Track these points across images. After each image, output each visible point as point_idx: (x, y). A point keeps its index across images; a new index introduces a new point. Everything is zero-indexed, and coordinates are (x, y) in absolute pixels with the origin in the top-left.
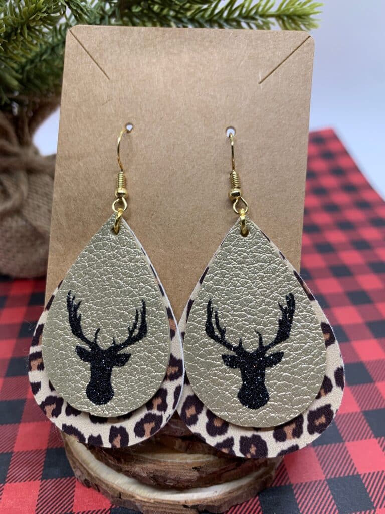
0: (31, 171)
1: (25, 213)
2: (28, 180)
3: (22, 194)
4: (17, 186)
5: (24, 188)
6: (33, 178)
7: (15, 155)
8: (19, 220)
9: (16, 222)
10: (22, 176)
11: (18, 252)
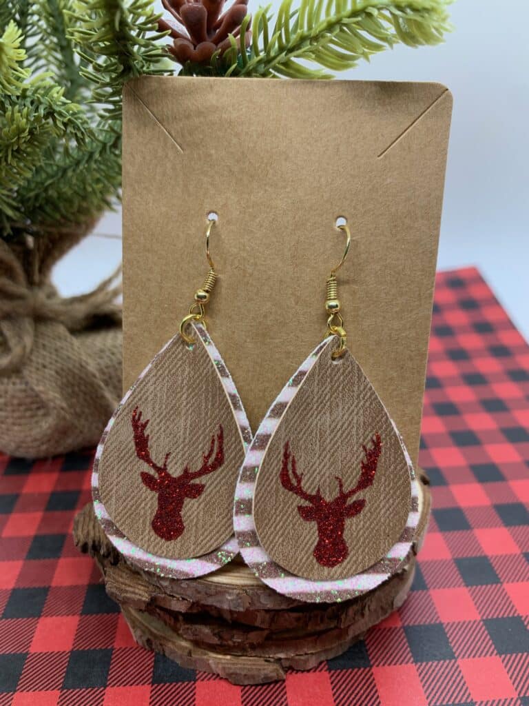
0: (40, 318)
1: (26, 372)
2: (36, 330)
3: (24, 347)
4: (20, 337)
5: (28, 341)
6: (43, 328)
7: (21, 297)
8: (18, 381)
9: (14, 384)
10: (28, 325)
11: (14, 424)
